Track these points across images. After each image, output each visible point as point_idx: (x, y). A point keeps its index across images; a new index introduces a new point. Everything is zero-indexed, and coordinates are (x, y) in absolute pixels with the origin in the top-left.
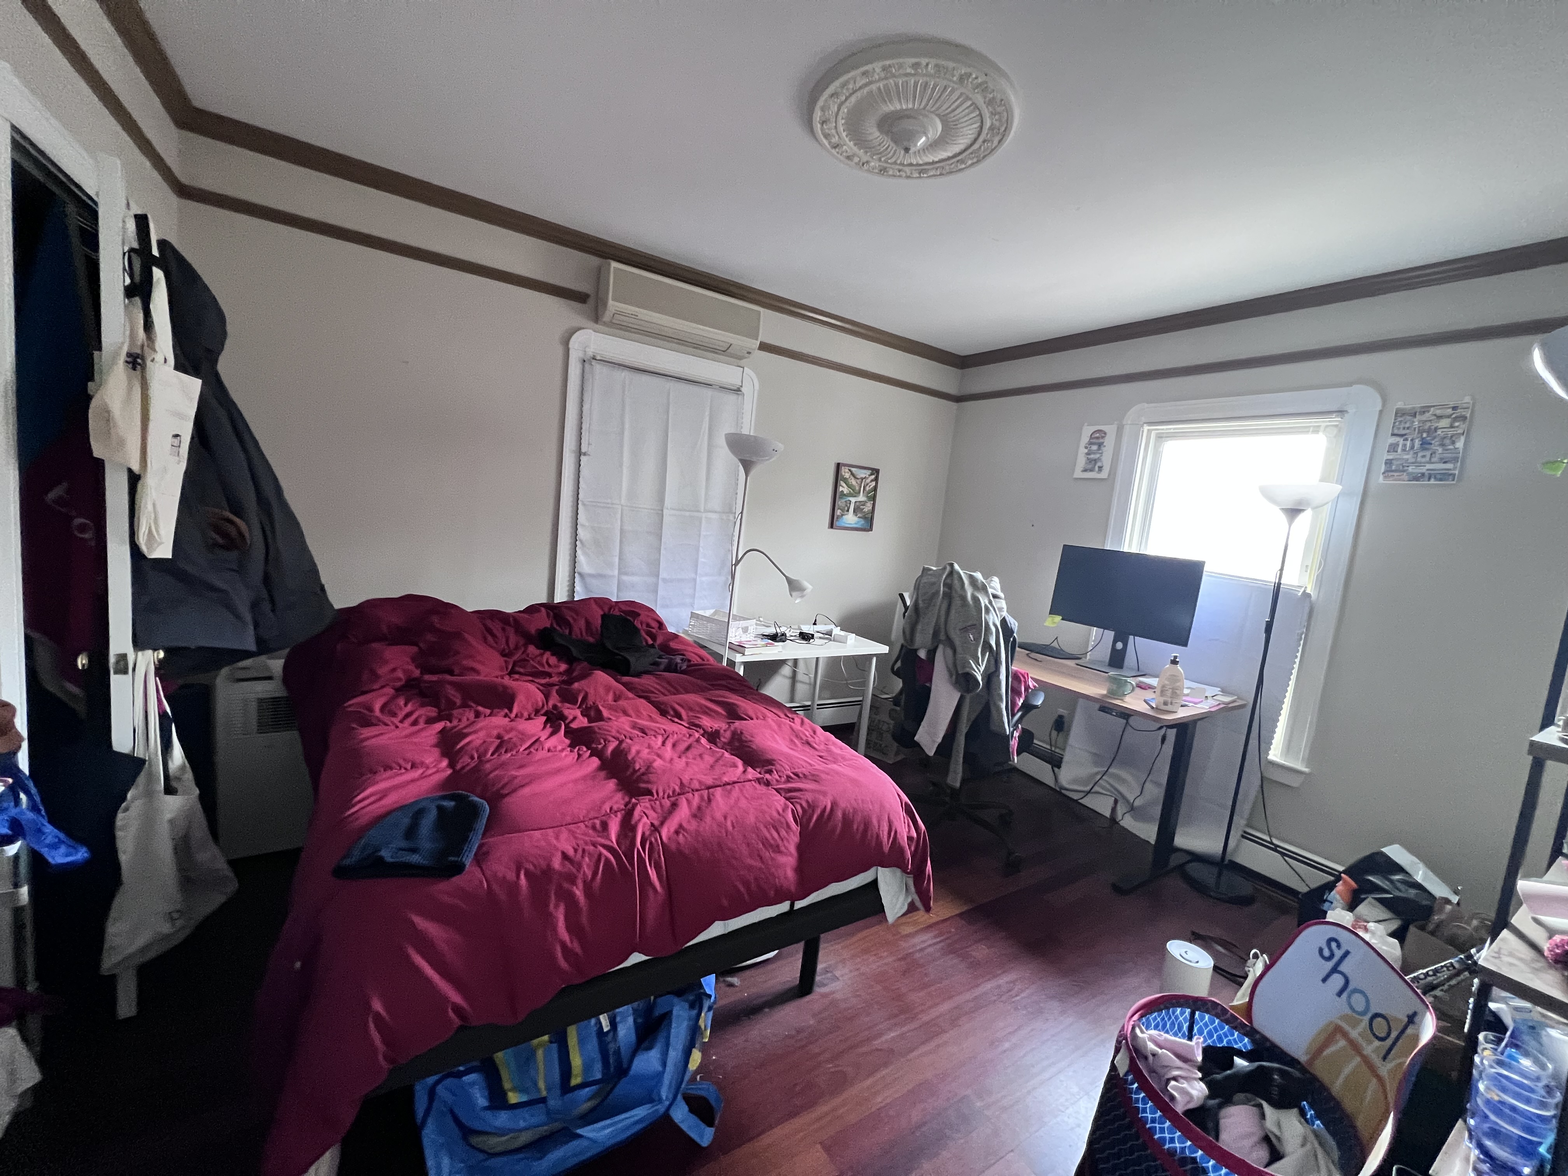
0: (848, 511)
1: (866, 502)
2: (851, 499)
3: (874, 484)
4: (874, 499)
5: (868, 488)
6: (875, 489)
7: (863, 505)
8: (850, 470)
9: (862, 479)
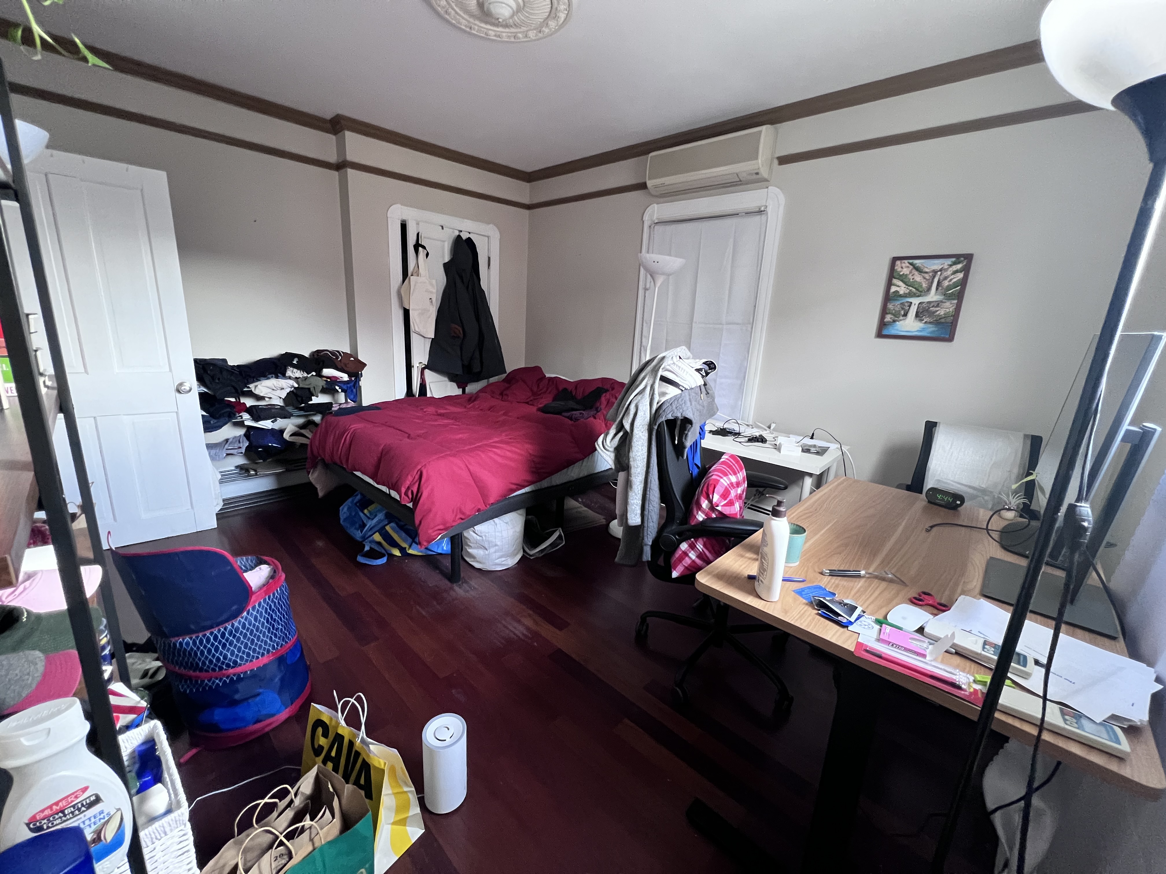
0: (905, 315)
1: (942, 302)
2: (910, 300)
3: (960, 276)
4: (960, 296)
5: (946, 283)
6: (963, 283)
7: (938, 306)
8: (911, 264)
9: (935, 272)
